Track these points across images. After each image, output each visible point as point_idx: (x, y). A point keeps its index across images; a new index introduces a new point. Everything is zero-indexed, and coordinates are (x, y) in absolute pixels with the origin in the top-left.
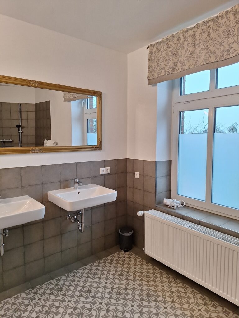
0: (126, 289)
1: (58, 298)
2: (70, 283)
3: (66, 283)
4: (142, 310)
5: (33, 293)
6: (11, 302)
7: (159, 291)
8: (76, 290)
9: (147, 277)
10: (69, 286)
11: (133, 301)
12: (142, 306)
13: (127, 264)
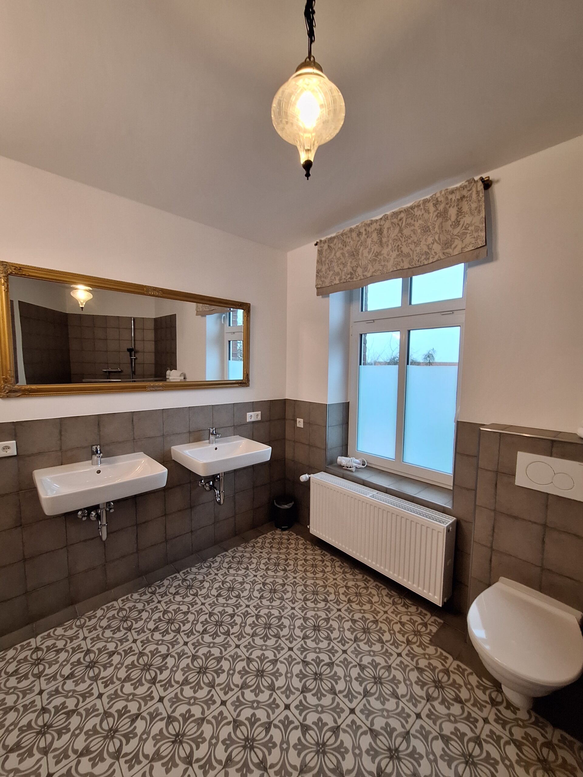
0: (283, 585)
1: (187, 600)
2: (204, 577)
3: (198, 577)
4: (306, 614)
5: (150, 593)
6: (118, 607)
7: (329, 586)
8: (212, 587)
9: (313, 566)
10: (202, 582)
11: (293, 601)
12: (306, 609)
13: (285, 548)
